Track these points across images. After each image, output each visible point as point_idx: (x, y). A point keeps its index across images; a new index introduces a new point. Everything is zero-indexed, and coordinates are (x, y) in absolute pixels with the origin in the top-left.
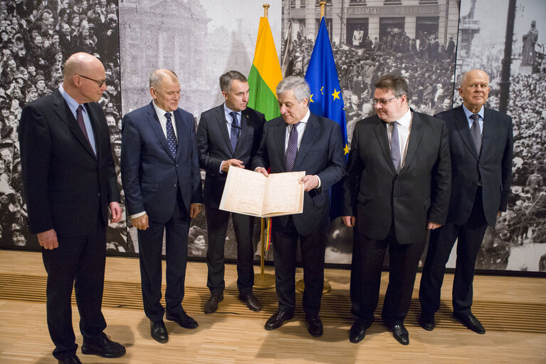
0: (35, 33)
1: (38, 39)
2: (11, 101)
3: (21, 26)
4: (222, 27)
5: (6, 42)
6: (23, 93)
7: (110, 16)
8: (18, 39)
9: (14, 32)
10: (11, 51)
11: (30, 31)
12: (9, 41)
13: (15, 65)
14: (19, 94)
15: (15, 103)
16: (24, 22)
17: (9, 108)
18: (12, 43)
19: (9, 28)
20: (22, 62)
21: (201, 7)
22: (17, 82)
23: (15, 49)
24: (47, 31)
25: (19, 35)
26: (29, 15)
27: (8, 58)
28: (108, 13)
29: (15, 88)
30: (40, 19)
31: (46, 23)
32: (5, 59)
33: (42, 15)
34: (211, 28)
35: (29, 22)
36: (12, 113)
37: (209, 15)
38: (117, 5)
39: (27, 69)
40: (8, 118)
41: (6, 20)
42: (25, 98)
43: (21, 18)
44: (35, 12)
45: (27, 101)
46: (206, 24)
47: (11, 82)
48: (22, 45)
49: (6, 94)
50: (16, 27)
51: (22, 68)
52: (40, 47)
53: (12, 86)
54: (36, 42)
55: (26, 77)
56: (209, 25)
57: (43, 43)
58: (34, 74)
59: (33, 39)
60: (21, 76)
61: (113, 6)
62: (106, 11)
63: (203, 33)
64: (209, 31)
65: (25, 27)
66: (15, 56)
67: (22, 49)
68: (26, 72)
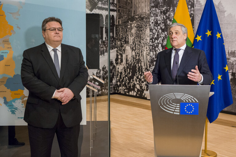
0: (168, 20)
1: (169, 22)
2: (159, 44)
3: (164, 18)
4: (230, 14)
5: (159, 24)
6: (163, 42)
7: (191, 12)
8: (163, 23)
9: (162, 20)
10: (160, 27)
11: (166, 20)
12: (160, 23)
13: (161, 32)
14: (161, 42)
15: (160, 45)
16: (165, 17)
17: (158, 47)
18: (161, 24)
19: (160, 19)
20: (163, 30)
21: (223, 6)
22: (161, 38)
23: (161, 26)
24: (171, 19)
25: (163, 21)
26: (166, 14)
27: (159, 30)
28: (191, 11)
29: (160, 40)
30: (170, 15)
31: (171, 16)
32: (158, 30)
33: (170, 14)
34: (226, 14)
35: (166, 16)
36: (159, 49)
37: (225, 9)
38: (194, 8)
39: (164, 33)
40: (157, 50)
41: (160, 16)
42: (163, 43)
43: (164, 15)
44: (168, 13)
45: (163, 44)
46: (224, 13)
47: (159, 38)
48: (163, 25)
49: (157, 42)
50: (162, 18)
51: (163, 33)
52: (169, 25)
53: (160, 39)
54: (168, 23)
55: (164, 36)
56: (226, 13)
57: (170, 23)
58: (166, 35)
59: (167, 22)
60: (162, 35)
61: (193, 8)
62: (190, 10)
63: (223, 17)
64: (225, 16)
65: (165, 18)
66: (161, 28)
67: (163, 26)
68: (164, 34)
